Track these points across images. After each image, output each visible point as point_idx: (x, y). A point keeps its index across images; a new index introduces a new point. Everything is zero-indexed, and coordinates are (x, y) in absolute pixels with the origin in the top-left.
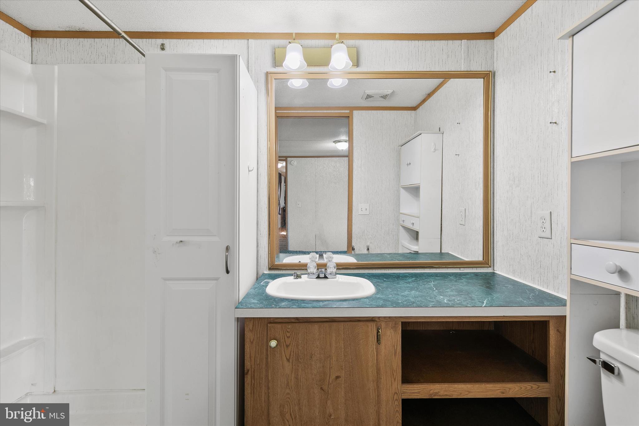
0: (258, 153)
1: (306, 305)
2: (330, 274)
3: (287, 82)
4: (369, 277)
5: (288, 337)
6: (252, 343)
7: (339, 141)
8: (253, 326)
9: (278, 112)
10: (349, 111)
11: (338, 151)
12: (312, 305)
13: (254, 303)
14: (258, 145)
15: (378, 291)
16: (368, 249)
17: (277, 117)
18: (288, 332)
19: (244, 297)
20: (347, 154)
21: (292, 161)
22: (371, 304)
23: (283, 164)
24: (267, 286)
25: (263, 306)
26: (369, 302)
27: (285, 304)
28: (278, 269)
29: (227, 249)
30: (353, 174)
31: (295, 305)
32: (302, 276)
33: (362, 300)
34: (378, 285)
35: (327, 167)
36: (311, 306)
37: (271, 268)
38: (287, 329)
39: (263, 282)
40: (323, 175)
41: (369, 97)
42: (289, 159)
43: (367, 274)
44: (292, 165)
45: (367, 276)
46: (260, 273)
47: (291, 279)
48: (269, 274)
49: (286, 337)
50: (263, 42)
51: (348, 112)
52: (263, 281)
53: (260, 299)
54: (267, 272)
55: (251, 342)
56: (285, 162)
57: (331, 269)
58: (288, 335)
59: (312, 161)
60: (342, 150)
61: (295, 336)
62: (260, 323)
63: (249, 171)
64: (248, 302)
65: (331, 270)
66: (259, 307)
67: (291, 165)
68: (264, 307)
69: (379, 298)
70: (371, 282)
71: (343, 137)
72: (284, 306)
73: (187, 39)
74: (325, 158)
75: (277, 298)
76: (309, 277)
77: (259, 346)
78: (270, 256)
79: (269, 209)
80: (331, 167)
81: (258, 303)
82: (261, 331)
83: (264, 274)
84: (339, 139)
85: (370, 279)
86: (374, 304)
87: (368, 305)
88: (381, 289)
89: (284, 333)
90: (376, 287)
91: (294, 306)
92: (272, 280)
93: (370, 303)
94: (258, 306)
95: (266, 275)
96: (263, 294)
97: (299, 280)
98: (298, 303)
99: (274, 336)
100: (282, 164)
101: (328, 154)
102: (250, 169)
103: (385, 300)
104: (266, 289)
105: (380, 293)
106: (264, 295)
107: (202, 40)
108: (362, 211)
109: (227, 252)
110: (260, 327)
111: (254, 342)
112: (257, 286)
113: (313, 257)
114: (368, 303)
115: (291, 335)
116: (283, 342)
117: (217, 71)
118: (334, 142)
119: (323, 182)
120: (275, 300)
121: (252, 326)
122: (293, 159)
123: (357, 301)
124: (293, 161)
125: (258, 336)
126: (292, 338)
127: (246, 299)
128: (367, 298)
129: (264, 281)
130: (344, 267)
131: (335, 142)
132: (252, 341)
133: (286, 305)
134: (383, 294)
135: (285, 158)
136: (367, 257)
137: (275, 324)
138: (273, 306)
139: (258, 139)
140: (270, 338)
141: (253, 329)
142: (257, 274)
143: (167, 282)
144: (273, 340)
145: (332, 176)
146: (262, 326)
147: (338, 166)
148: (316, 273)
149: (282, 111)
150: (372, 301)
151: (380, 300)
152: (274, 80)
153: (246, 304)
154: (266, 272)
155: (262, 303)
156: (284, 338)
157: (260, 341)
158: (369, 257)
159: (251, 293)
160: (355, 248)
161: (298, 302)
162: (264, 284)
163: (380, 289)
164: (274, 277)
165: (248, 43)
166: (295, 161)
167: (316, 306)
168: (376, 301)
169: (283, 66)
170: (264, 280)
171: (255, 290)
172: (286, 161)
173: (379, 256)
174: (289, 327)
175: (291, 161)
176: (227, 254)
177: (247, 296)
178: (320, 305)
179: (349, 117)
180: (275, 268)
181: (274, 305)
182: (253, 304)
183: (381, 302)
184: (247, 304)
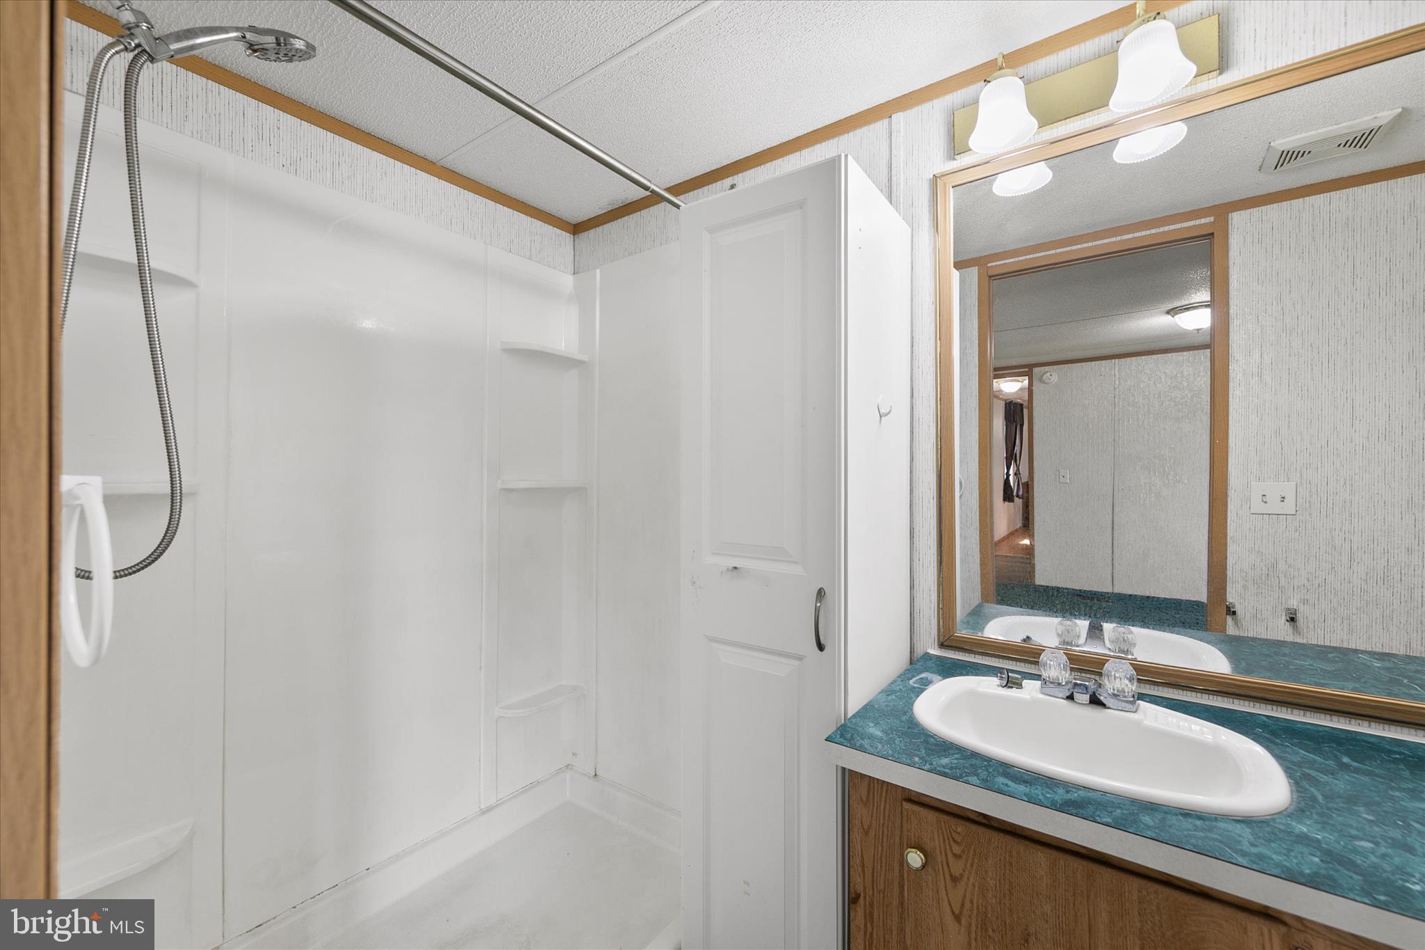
0: (912, 369)
1: (1010, 783)
2: (1114, 695)
3: (991, 183)
4: (1273, 733)
5: (955, 855)
6: (866, 833)
7: (1187, 308)
8: (869, 792)
9: (992, 266)
10: (1212, 219)
11: (1185, 333)
12: (1027, 790)
13: (871, 737)
14: (912, 352)
15: (1303, 805)
16: (1292, 620)
17: (990, 277)
18: (954, 841)
19: (857, 713)
20: (1207, 339)
21: (1047, 372)
22: (1261, 857)
23: (1025, 382)
24: (922, 691)
25: (890, 752)
26: (1252, 845)
27: (951, 763)
28: (963, 649)
29: (821, 594)
30: (1230, 396)
31: (977, 775)
32: (1025, 683)
33: (1222, 825)
34: (1306, 776)
35: (1149, 379)
36: (1025, 795)
37: (945, 643)
38: (952, 831)
39: (914, 679)
40: (1136, 400)
41: (1287, 157)
42: (1036, 370)
43: (1266, 719)
44: (1044, 382)
45: (1264, 726)
46: (919, 651)
47: (989, 685)
48: (939, 657)
49: (950, 855)
50: (926, 107)
51: (1211, 222)
52: (918, 674)
53: (891, 729)
54: (935, 651)
55: (864, 829)
56: (1027, 377)
57: (1118, 679)
58: (957, 849)
59: (1103, 369)
60: (1198, 330)
61: (976, 861)
62: (885, 791)
63: (881, 417)
64: (860, 729)
65: (1118, 685)
66: (880, 755)
67: (1042, 385)
68: (892, 756)
69: (1303, 839)
70: (1278, 757)
71: (1198, 294)
72: (944, 767)
73: (771, 161)
74: (1143, 357)
75: (933, 736)
76: (1047, 690)
77: (882, 846)
78: (943, 614)
79: (940, 502)
80: (1163, 380)
81: (880, 740)
82: (887, 815)
83: (927, 656)
84: (1187, 303)
85: (1276, 744)
86: (1274, 857)
87: (1244, 854)
88: (1320, 798)
89: (944, 841)
90: (1297, 783)
91: (974, 779)
92: (939, 678)
93: (1254, 850)
94: (878, 750)
95: (931, 659)
96: (905, 713)
97: (1013, 693)
98: (987, 770)
99: (918, 838)
100: (1022, 382)
101: (1146, 347)
102: (882, 411)
103: (1329, 856)
104: (915, 701)
105: (1315, 816)
106: (904, 718)
107: (798, 154)
108: (1266, 502)
109: (818, 601)
110: (885, 801)
111: (872, 833)
112: (898, 688)
113: (1068, 632)
114: (1245, 846)
115: (963, 851)
116: (942, 862)
117: (801, 205)
118: (1168, 312)
119: (1138, 419)
120: (928, 743)
121: (866, 793)
122: (1047, 368)
123: (1199, 823)
124: (1049, 374)
125: (880, 821)
126: (967, 861)
127: (858, 719)
128: (1246, 821)
129: (920, 676)
130: (1172, 680)
131: (1172, 313)
132: (866, 827)
133: (951, 768)
134: (1326, 823)
135: (1027, 370)
136: (1276, 654)
137: (921, 809)
138: (917, 759)
139: (912, 338)
140: (908, 839)
141: (867, 800)
142: (912, 652)
143: (714, 645)
144: (914, 850)
145: (1167, 403)
146: (890, 799)
147: (1186, 373)
148: (1067, 683)
149: (1003, 262)
150: (1270, 841)
151: (1305, 850)
152: (952, 190)
153: (852, 735)
154: (932, 652)
155: (891, 742)
156: (946, 855)
157: (885, 836)
158: (1284, 655)
159: (876, 706)
160: (1238, 608)
161: (990, 766)
162: (915, 685)
163: (1314, 799)
164: (949, 669)
165: (890, 125)
166: (1053, 375)
167: (1041, 797)
168: (1290, 850)
169: (970, 150)
170: (921, 673)
171: (889, 698)
172: (1030, 375)
173: (1330, 655)
174: (959, 830)
175: (1043, 375)
176: (819, 605)
177: (867, 710)
178: (1057, 798)
179: (1212, 234)
180: (954, 645)
181: (918, 756)
182: (869, 738)
183: (1311, 862)
184: (855, 736)
